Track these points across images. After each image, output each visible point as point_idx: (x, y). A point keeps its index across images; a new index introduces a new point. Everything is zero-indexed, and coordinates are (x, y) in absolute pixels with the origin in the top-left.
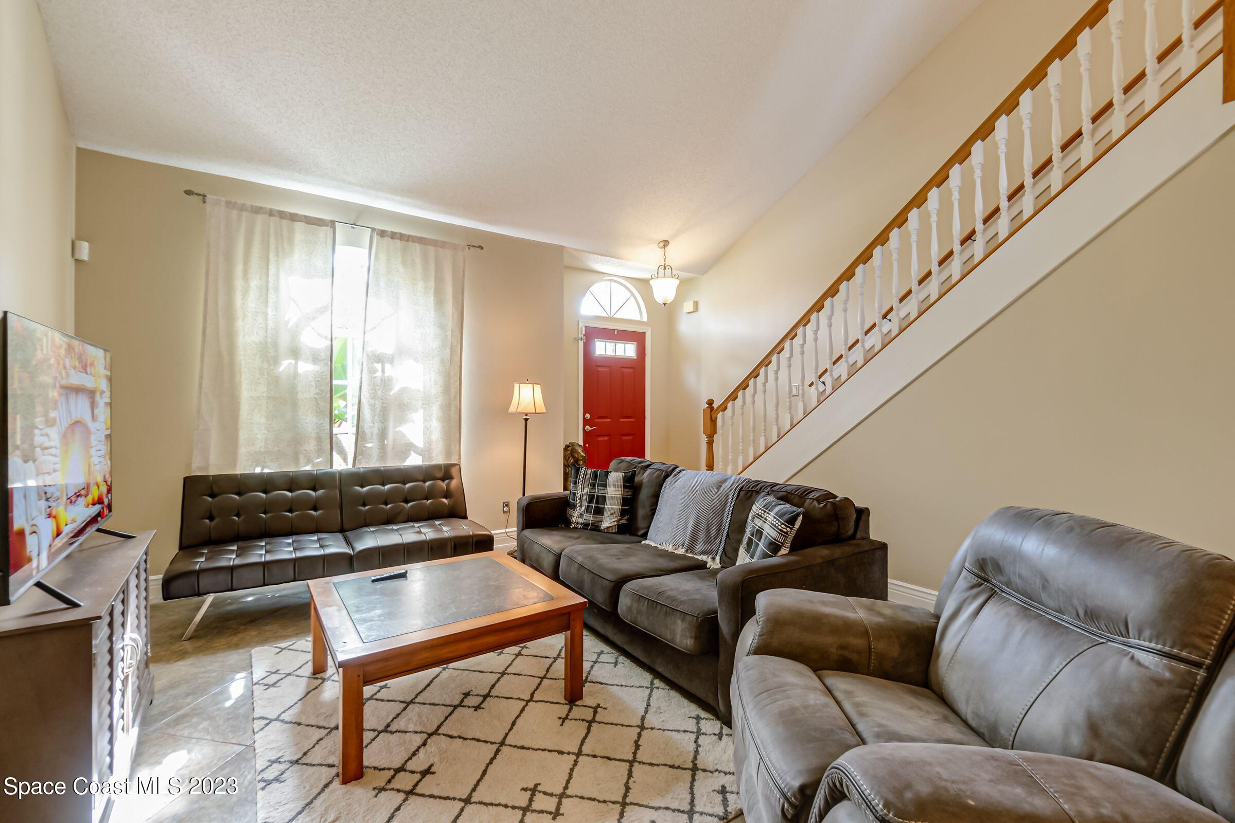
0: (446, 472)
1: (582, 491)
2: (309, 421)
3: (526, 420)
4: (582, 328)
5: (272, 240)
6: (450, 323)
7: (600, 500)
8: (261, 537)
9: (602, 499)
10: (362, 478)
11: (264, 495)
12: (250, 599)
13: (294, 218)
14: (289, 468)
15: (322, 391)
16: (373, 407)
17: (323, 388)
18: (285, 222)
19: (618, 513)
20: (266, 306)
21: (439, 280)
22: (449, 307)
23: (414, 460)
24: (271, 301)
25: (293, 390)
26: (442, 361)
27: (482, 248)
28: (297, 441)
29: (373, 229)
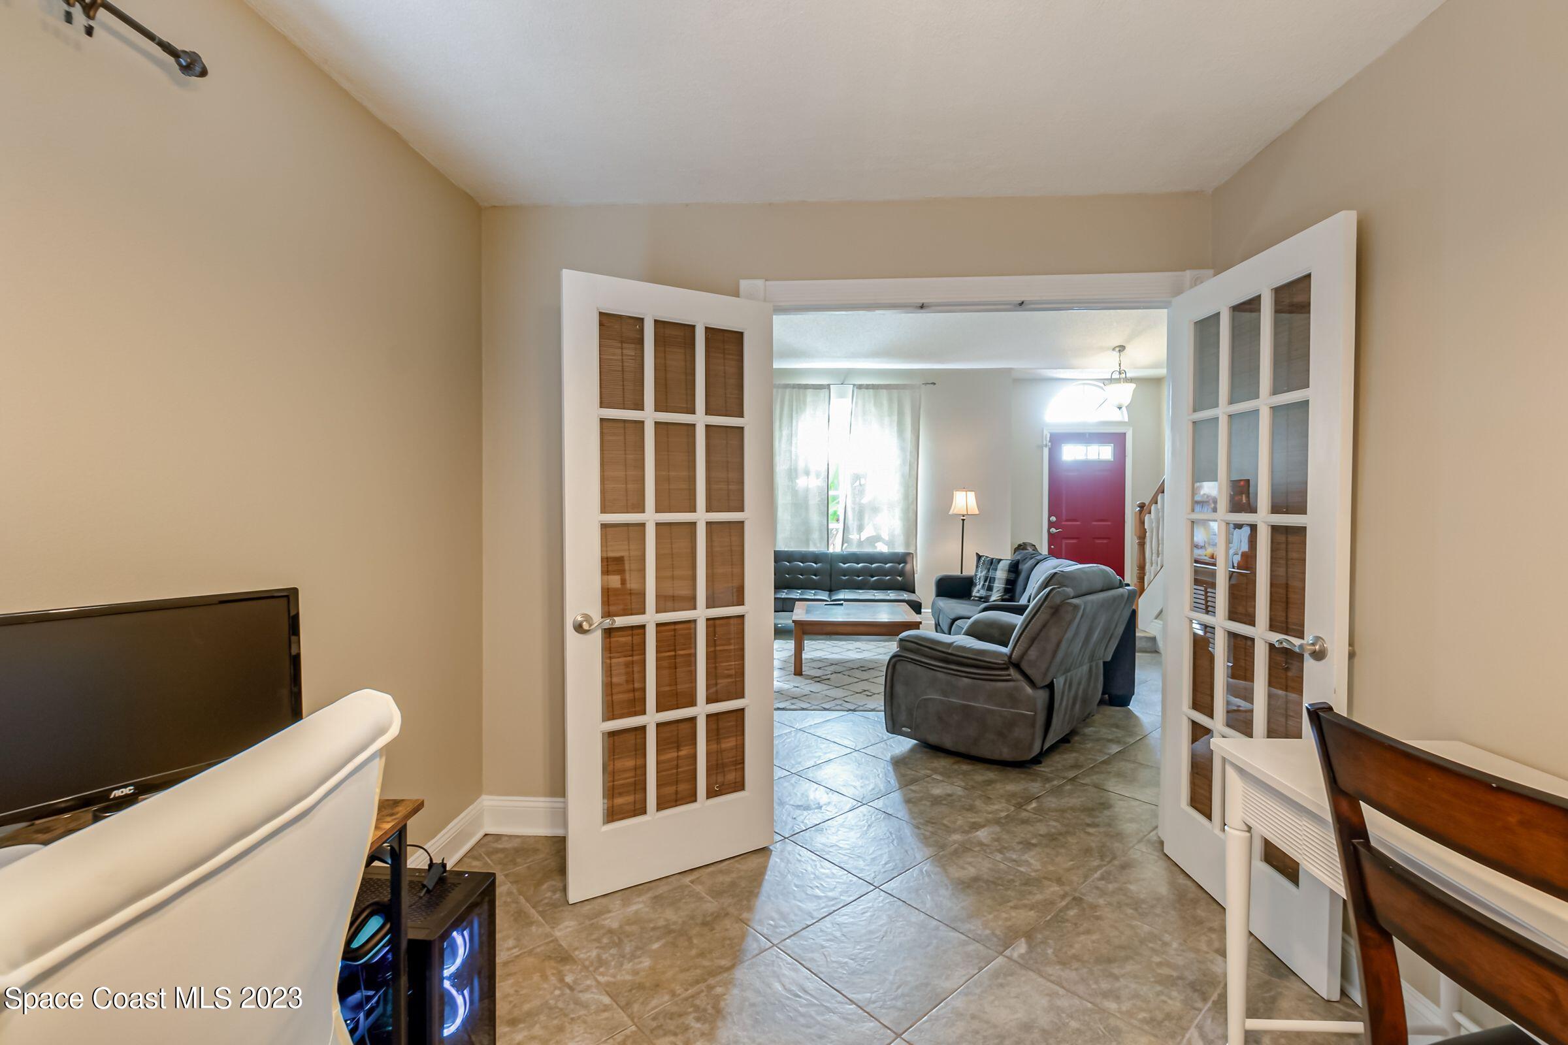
0: (903, 558)
1: (981, 574)
2: (815, 518)
3: (963, 520)
4: (1046, 435)
5: (794, 404)
6: (909, 445)
7: (992, 581)
8: (785, 588)
9: (992, 580)
10: (845, 558)
11: (788, 564)
12: (780, 625)
13: (806, 387)
14: (803, 549)
15: (822, 499)
16: (853, 509)
17: (823, 497)
18: (801, 391)
19: (1002, 590)
20: (791, 446)
21: (901, 414)
22: (908, 434)
23: (882, 548)
24: (794, 442)
25: (806, 499)
26: (903, 476)
27: (935, 384)
28: (808, 532)
29: (854, 385)
